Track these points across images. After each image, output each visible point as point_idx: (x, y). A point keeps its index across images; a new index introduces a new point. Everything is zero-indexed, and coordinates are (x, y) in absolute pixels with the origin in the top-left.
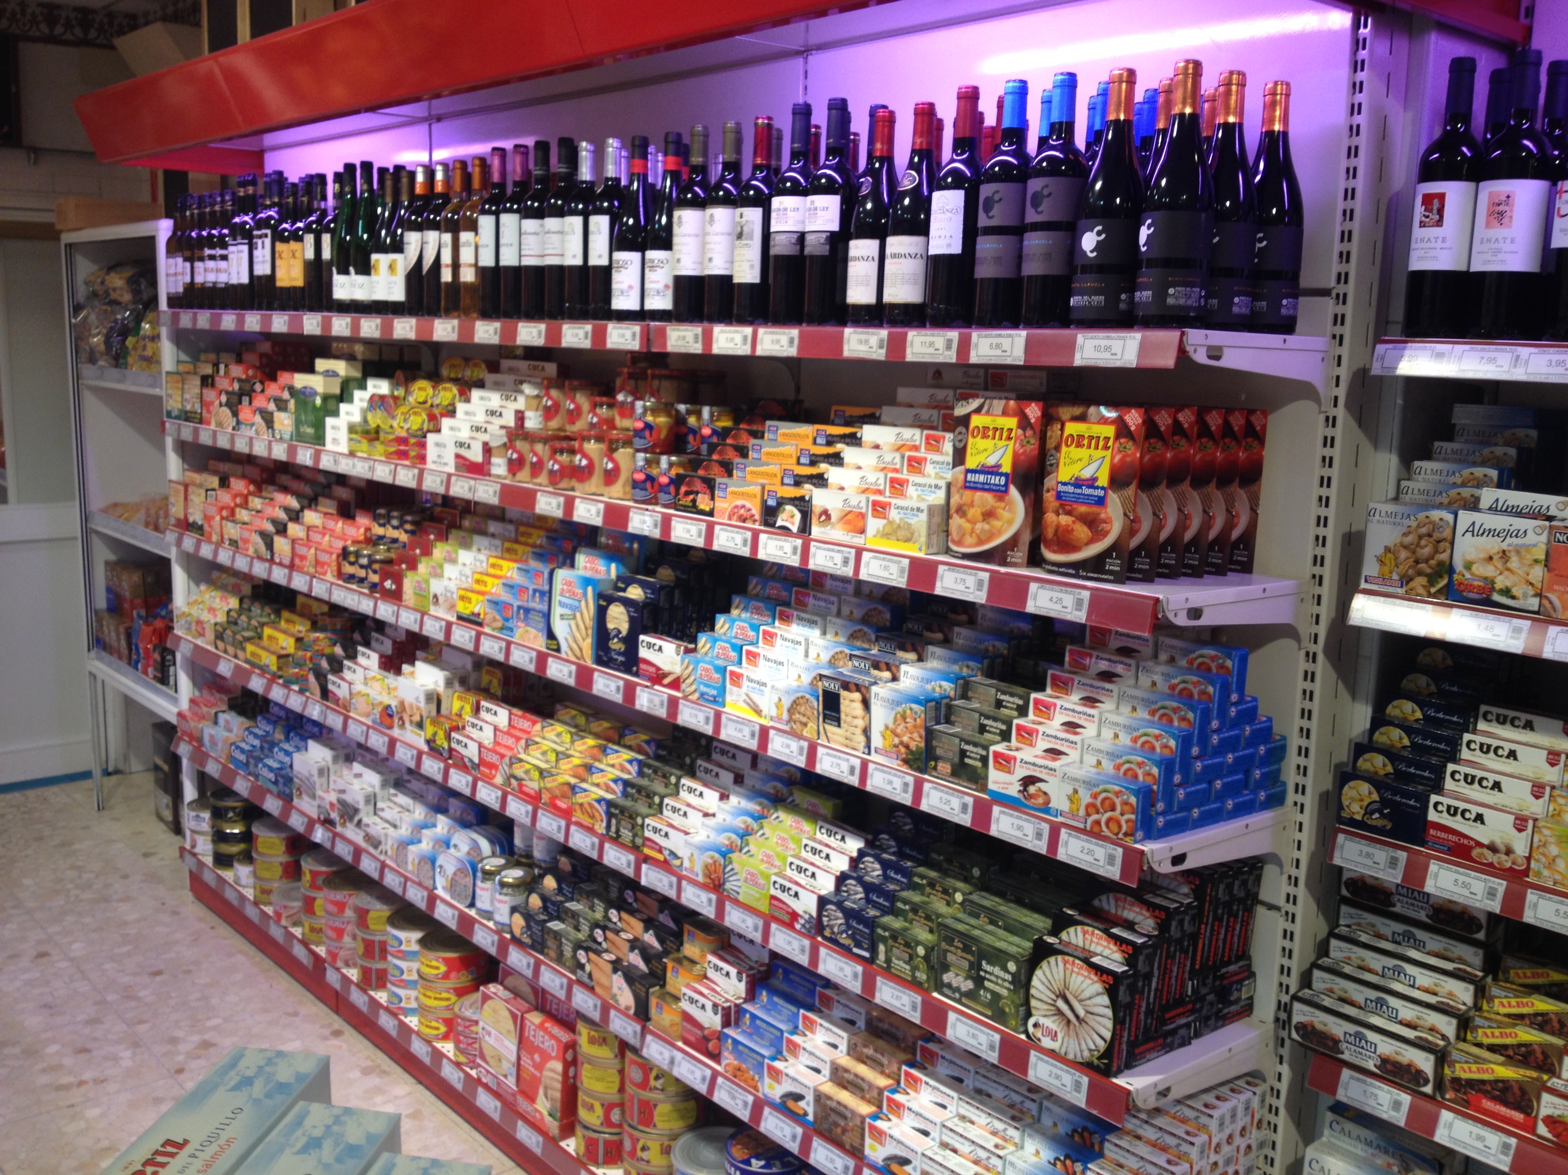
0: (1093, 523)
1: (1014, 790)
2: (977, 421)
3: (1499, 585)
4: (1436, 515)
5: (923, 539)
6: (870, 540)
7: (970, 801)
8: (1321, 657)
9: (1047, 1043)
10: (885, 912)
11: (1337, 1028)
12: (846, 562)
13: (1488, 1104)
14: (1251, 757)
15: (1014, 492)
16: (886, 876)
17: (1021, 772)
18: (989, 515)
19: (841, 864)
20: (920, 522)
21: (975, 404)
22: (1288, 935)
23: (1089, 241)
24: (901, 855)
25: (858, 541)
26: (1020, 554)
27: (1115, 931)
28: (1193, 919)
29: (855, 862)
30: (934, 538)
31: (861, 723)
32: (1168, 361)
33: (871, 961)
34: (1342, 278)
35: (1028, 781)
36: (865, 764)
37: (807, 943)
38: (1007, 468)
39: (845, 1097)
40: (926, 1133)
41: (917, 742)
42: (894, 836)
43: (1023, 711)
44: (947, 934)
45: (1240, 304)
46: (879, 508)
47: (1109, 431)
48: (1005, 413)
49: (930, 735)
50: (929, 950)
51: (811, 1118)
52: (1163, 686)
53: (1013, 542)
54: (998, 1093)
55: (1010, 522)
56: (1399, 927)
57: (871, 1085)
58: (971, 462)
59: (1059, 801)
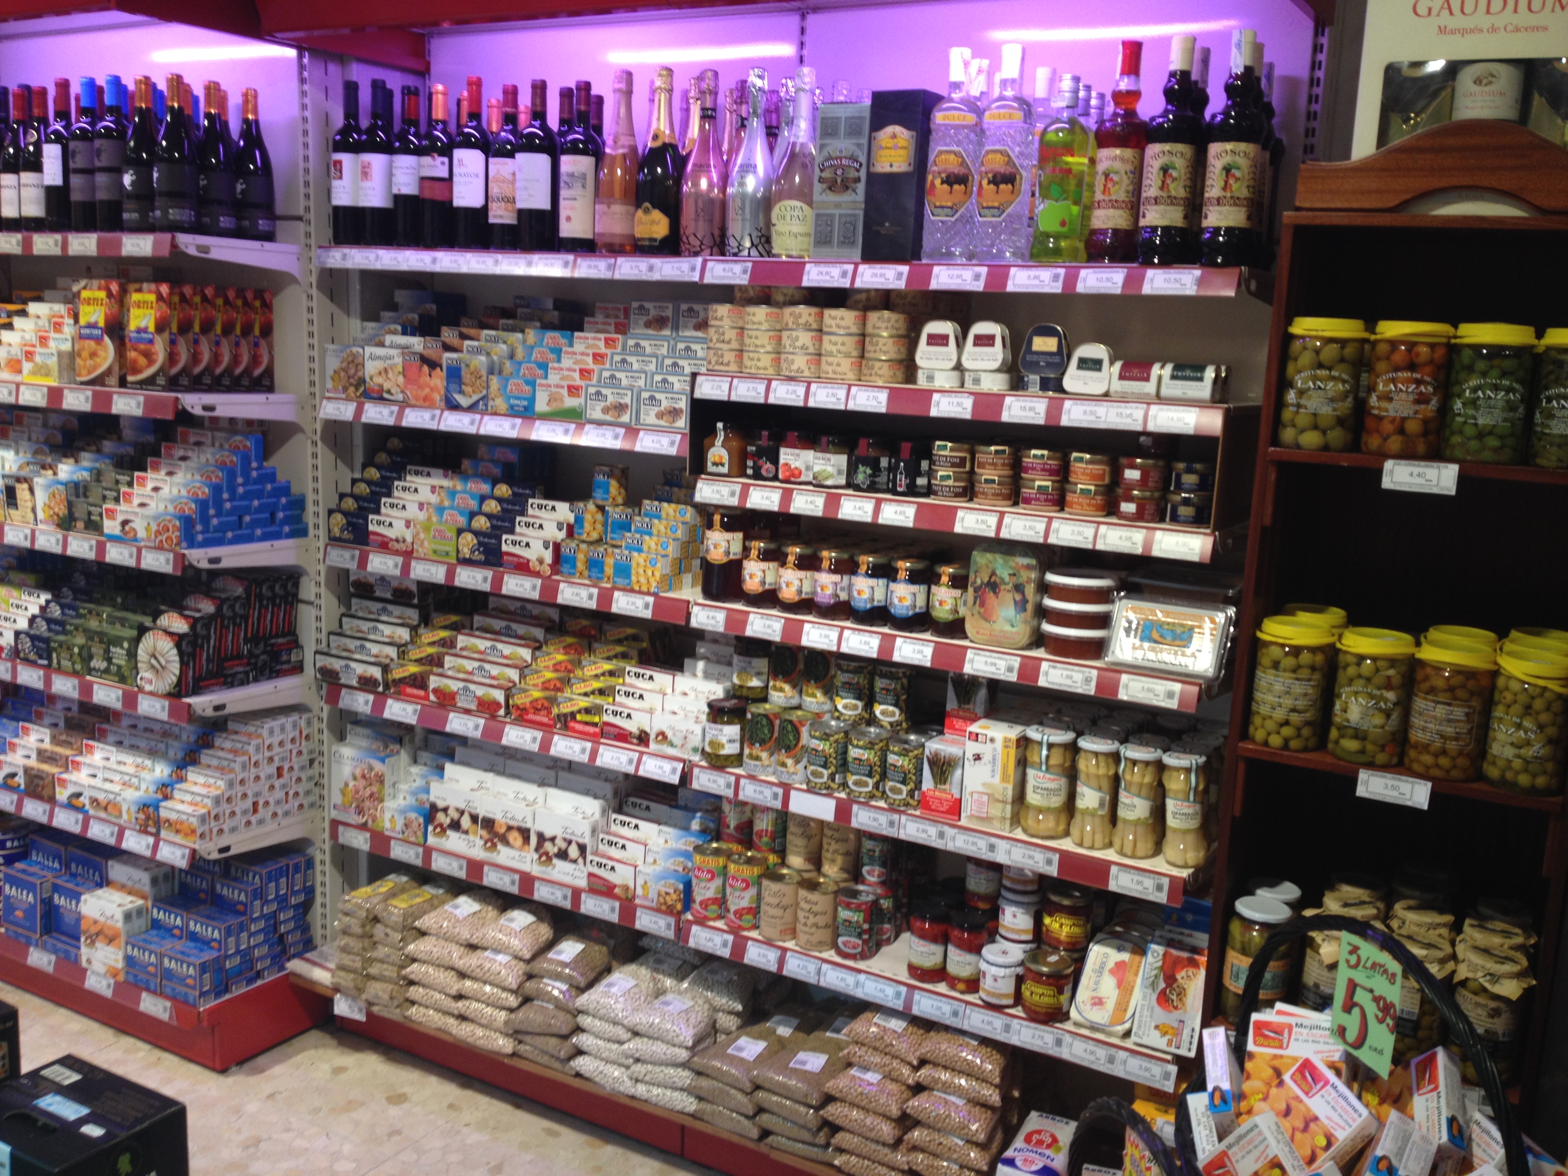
0: (149, 356)
1: (117, 531)
2: (85, 294)
3: (385, 388)
4: (355, 349)
5: (56, 374)
6: (26, 376)
7: (94, 543)
8: (319, 443)
9: (148, 688)
10: (57, 633)
11: (336, 664)
12: (10, 393)
13: (409, 690)
14: (275, 505)
15: (106, 339)
16: (63, 613)
17: (120, 518)
18: (93, 355)
19: (34, 610)
20: (53, 362)
21: (83, 283)
22: (318, 619)
23: (127, 179)
24: (75, 599)
25: (18, 378)
26: (113, 380)
27: (187, 613)
28: (243, 605)
29: (43, 609)
30: (65, 374)
31: (29, 504)
32: (165, 252)
33: (49, 666)
34: (307, 209)
35: (125, 523)
36: (33, 532)
37: (9, 665)
38: (102, 324)
39: (46, 767)
40: (94, 776)
41: (63, 510)
42: (71, 588)
43: (130, 484)
44: (90, 635)
45: (225, 221)
46: (29, 356)
47: (152, 297)
48: (99, 289)
49: (70, 505)
50: (81, 648)
51: (23, 787)
52: (212, 461)
53: (108, 372)
54: (143, 744)
55: (105, 359)
56: (380, 605)
57: (61, 756)
58: (83, 321)
59: (141, 534)
